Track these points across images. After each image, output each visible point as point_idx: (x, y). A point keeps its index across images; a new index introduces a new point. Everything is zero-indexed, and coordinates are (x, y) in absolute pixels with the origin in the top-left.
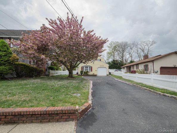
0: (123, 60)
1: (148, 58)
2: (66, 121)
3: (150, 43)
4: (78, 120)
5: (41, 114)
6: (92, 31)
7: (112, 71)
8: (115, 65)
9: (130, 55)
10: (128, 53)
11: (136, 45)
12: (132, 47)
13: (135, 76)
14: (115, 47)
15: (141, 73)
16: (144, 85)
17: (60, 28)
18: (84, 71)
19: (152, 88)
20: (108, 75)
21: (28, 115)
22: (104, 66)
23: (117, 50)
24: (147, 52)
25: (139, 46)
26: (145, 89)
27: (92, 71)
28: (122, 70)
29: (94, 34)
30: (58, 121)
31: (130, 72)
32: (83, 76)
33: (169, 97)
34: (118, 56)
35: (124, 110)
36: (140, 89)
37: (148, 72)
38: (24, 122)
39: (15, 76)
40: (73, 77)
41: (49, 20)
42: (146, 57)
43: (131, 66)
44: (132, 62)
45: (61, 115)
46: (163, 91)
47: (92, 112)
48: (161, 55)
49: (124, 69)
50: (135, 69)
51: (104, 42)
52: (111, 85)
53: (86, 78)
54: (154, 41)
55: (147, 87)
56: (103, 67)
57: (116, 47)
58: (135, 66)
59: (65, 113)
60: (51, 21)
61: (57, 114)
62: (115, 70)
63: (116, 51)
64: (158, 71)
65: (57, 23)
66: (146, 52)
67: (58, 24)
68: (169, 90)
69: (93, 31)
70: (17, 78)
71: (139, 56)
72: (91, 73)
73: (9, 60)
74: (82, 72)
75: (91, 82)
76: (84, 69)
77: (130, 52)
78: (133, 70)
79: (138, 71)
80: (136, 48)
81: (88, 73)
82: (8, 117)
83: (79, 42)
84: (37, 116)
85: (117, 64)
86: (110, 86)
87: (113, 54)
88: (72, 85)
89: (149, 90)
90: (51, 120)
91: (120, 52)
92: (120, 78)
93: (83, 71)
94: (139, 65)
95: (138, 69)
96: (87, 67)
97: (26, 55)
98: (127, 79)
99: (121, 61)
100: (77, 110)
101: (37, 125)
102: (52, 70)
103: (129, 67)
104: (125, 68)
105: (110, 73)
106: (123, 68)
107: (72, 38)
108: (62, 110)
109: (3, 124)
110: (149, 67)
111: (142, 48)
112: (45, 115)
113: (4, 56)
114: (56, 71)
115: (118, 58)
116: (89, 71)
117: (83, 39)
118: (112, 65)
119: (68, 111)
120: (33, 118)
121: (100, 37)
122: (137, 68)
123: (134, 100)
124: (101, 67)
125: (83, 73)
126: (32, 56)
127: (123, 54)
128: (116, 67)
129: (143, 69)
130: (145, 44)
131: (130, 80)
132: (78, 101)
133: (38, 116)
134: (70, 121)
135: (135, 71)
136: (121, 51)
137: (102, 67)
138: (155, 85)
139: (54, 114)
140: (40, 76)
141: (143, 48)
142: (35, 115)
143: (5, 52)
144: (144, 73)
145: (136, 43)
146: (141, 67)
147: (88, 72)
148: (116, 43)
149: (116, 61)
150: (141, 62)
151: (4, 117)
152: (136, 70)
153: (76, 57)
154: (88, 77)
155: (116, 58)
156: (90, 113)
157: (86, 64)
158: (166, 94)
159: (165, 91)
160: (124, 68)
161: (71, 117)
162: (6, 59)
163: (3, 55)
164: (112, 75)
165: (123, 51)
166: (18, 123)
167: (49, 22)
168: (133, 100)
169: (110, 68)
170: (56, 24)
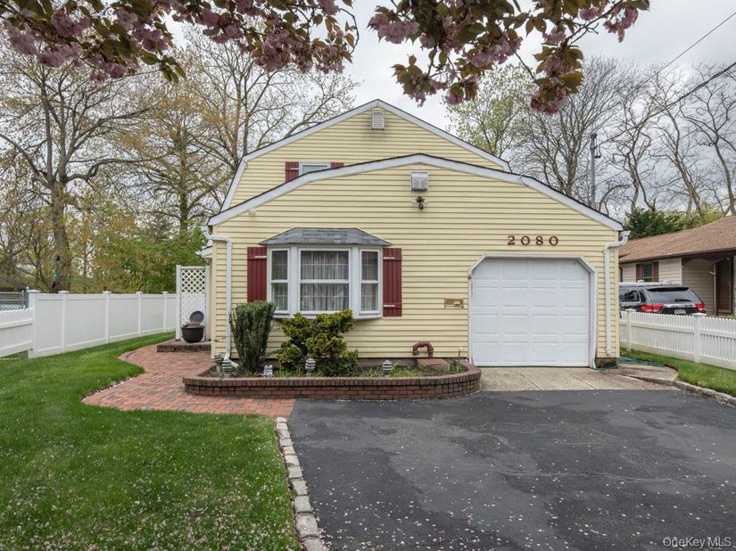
18: (293, 308)
22: (554, 241)
27: (394, 311)
56: (546, 251)
72: (384, 340)
74: (250, 326)
76: (294, 279)
93: (267, 314)
96: (325, 255)
124: (518, 250)
125: (278, 338)
137: (533, 250)
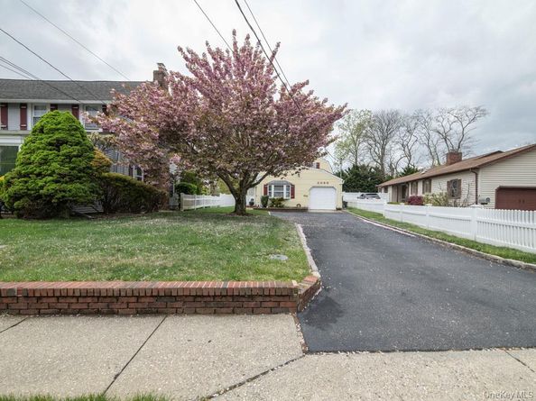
0: (382, 165)
1: (460, 160)
2: (271, 313)
3: (469, 113)
4: (298, 312)
5: (214, 296)
6: (303, 85)
7: (352, 198)
8: (360, 181)
9: (406, 150)
10: (399, 146)
11: (425, 122)
12: (412, 125)
13: (424, 213)
14: (361, 126)
15: (437, 203)
16: (449, 236)
17: (216, 78)
19: (474, 244)
20: (340, 209)
21: (186, 296)
22: (328, 183)
23: (366, 136)
24: (458, 142)
25: (434, 125)
26: (454, 248)
27: (293, 197)
28: (379, 194)
29: (311, 93)
30: (253, 312)
31: (403, 201)
32: (269, 210)
33: (519, 267)
34: (369, 155)
35: (403, 294)
36: (438, 246)
37: (458, 201)
38: (177, 312)
39: (100, 209)
40: (248, 214)
41: (187, 53)
42: (454, 156)
43: (407, 183)
44: (409, 171)
45: (261, 299)
46: (503, 253)
47: (327, 297)
48: (500, 152)
49: (386, 191)
50: (420, 193)
51: (338, 115)
52: (357, 236)
53: (279, 215)
54: (482, 108)
55: (460, 241)
57: (364, 128)
58: (420, 186)
59: (269, 296)
60: (189, 56)
61: (252, 297)
62: (360, 194)
63: (361, 140)
64: (488, 200)
65: (207, 64)
66: (454, 141)
67: (211, 65)
68: (521, 252)
69: (307, 83)
70: (104, 213)
71: (433, 155)
72: (291, 203)
73: (88, 168)
75: (300, 228)
76: (273, 191)
77: (405, 143)
78: (414, 195)
79: (430, 197)
80: (424, 131)
81: (283, 203)
82: (143, 300)
83: (267, 115)
84: (205, 299)
85: (366, 177)
86: (354, 239)
87: (352, 146)
88: (256, 234)
89: (464, 250)
90: (238, 310)
91: (375, 141)
92: (379, 217)
94: (433, 181)
95: (430, 191)
96: (279, 186)
97: (132, 153)
98: (399, 220)
99: (376, 169)
100: (296, 290)
101: (209, 318)
102: (186, 193)
103: (400, 187)
104: (390, 190)
105: (345, 204)
106: (383, 190)
107: (249, 106)
108: (262, 289)
109: (135, 315)
110: (464, 186)
111: (441, 130)
112: (224, 299)
113: (77, 156)
114: (197, 198)
115: (367, 160)
116: (285, 198)
117: (277, 107)
118: (351, 179)
119: (276, 289)
120: (198, 305)
121: (325, 101)
122: (427, 189)
123: (427, 272)
124: (320, 185)
125: (269, 202)
126: (148, 156)
127: (383, 149)
128: (362, 186)
129: (445, 191)
130: (452, 118)
131: (409, 222)
132: (288, 270)
133: (208, 299)
134: (280, 313)
135: (420, 198)
136: (377, 139)
138: (482, 238)
139: (243, 296)
140: (157, 210)
141: (447, 130)
142: (203, 296)
143: (78, 147)
144: (446, 204)
145: (425, 116)
146: (440, 187)
147: (282, 199)
148: (362, 114)
149: (363, 167)
150: (438, 173)
151: (134, 300)
152: (424, 196)
153: (260, 159)
154: (285, 214)
155: (362, 160)
156: (321, 299)
157: (281, 176)
158: (514, 261)
159: (511, 253)
160: (386, 188)
161: (282, 304)
162: (83, 165)
163: (75, 153)
164: (350, 208)
165: (385, 139)
166: (166, 314)
167: (186, 58)
168: (423, 274)
169: (346, 188)
170: (205, 64)
